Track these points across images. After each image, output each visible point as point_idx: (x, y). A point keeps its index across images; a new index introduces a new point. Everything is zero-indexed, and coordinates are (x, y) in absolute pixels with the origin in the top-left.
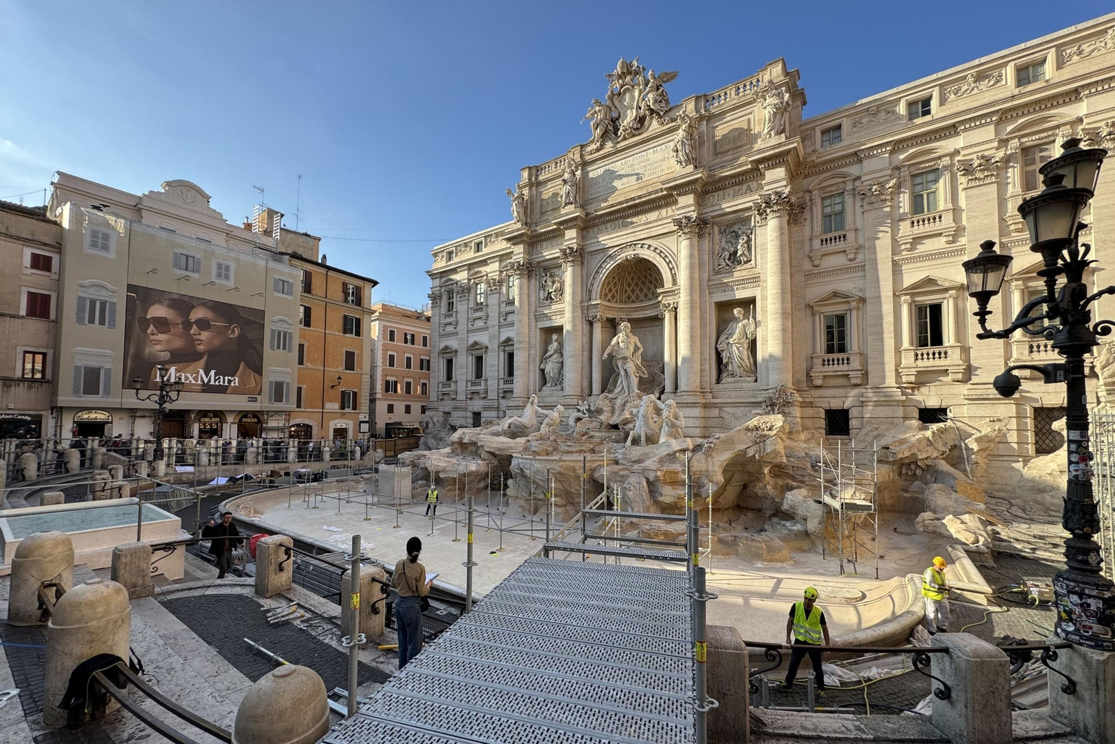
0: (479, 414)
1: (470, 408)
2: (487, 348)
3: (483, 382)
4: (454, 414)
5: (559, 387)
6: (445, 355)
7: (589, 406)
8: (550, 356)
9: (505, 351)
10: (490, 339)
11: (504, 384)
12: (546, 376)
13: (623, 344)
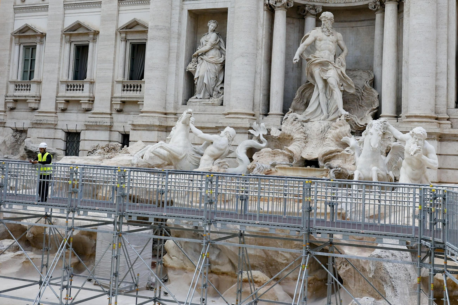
0: (78, 134)
1: (62, 125)
2: (96, 33)
3: (87, 86)
4: (33, 133)
5: (215, 100)
6: (23, 40)
7: (269, 131)
8: (205, 53)
9: (126, 40)
10: (104, 20)
11: (124, 90)
12: (195, 83)
13: (322, 42)
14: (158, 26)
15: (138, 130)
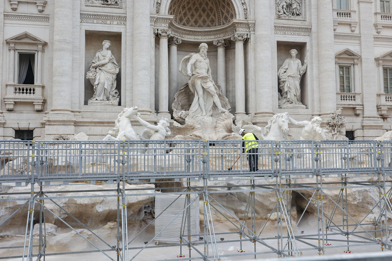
8: (102, 65)
11: (15, 93)
12: (94, 88)
13: (202, 63)
14: (66, 40)
15: (53, 125)
